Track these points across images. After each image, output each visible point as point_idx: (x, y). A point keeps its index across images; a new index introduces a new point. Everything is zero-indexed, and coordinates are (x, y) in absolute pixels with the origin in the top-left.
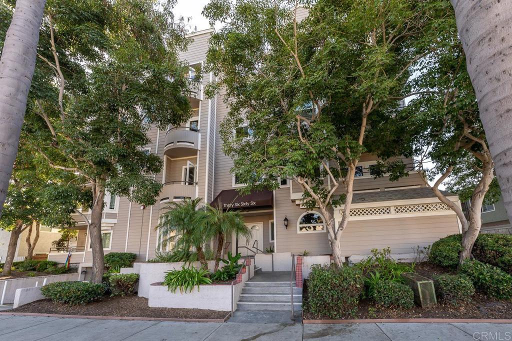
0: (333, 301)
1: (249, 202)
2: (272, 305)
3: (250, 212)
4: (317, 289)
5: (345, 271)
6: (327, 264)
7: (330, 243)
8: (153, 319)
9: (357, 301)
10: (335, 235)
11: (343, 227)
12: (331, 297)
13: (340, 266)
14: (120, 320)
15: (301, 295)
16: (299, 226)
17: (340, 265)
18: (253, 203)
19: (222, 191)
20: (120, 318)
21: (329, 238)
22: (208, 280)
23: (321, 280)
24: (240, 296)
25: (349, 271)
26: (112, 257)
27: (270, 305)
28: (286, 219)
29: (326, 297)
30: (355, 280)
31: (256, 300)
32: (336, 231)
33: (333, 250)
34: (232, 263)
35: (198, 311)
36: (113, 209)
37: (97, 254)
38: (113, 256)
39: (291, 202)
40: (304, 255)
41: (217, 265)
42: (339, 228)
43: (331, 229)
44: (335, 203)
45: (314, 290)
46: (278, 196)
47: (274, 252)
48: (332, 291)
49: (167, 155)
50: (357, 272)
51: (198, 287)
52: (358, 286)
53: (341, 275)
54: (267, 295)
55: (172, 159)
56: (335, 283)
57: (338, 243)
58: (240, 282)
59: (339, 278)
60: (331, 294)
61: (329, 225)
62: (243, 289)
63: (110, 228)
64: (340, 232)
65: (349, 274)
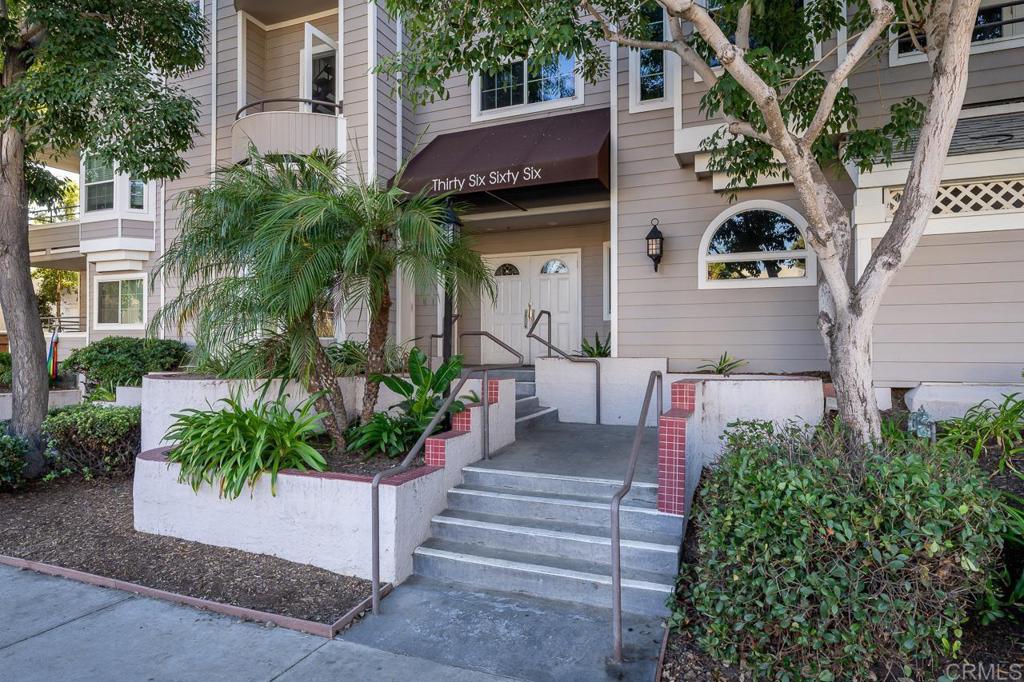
0: (814, 626)
1: (518, 169)
2: (544, 577)
3: (531, 212)
4: (735, 554)
5: (893, 475)
6: (801, 425)
7: (825, 327)
8: (111, 582)
9: (952, 638)
10: (854, 290)
11: (897, 254)
12: (805, 603)
13: (866, 439)
14: (25, 569)
15: (674, 550)
16: (704, 259)
17: (870, 430)
18: (533, 174)
19: (439, 138)
20: (23, 563)
21: (824, 306)
22: (311, 454)
23: (757, 512)
24: (432, 525)
25: (916, 479)
26: (107, 350)
27: (537, 576)
28: (655, 234)
29: (780, 600)
30: (953, 534)
31: (491, 545)
32: (860, 273)
33: (835, 362)
34: (421, 393)
35: (272, 565)
36: (141, 207)
37: (21, 343)
38: (112, 348)
39: (677, 165)
40: (720, 372)
41: (372, 395)
42: (875, 256)
43: (836, 262)
44: (866, 148)
45: (722, 557)
46: (628, 143)
47: (605, 354)
48: (813, 578)
49: (246, 10)
50: (966, 489)
51: (274, 480)
52: (969, 564)
53: (873, 500)
54: (531, 532)
55: (268, 28)
56: (832, 539)
57: (862, 329)
58: (435, 469)
59: (860, 511)
60: (806, 591)
61: (823, 244)
62: (450, 496)
63: (139, 266)
64: (881, 278)
65: (919, 495)
